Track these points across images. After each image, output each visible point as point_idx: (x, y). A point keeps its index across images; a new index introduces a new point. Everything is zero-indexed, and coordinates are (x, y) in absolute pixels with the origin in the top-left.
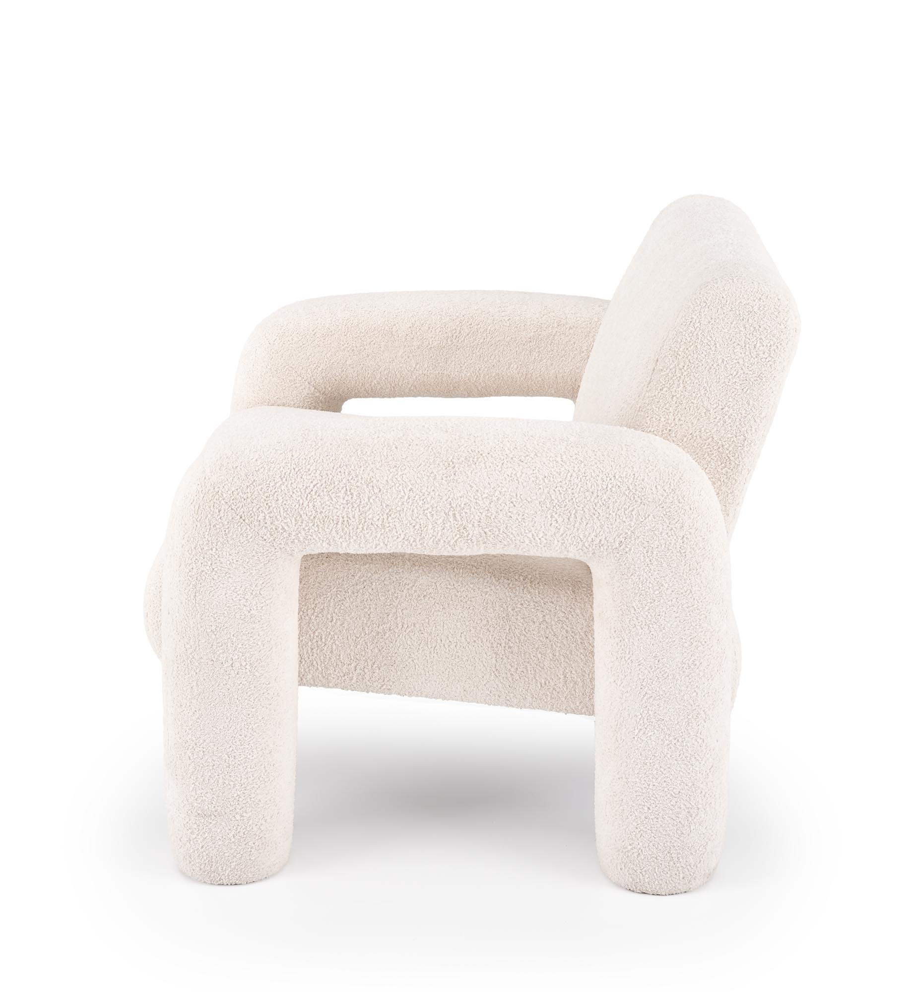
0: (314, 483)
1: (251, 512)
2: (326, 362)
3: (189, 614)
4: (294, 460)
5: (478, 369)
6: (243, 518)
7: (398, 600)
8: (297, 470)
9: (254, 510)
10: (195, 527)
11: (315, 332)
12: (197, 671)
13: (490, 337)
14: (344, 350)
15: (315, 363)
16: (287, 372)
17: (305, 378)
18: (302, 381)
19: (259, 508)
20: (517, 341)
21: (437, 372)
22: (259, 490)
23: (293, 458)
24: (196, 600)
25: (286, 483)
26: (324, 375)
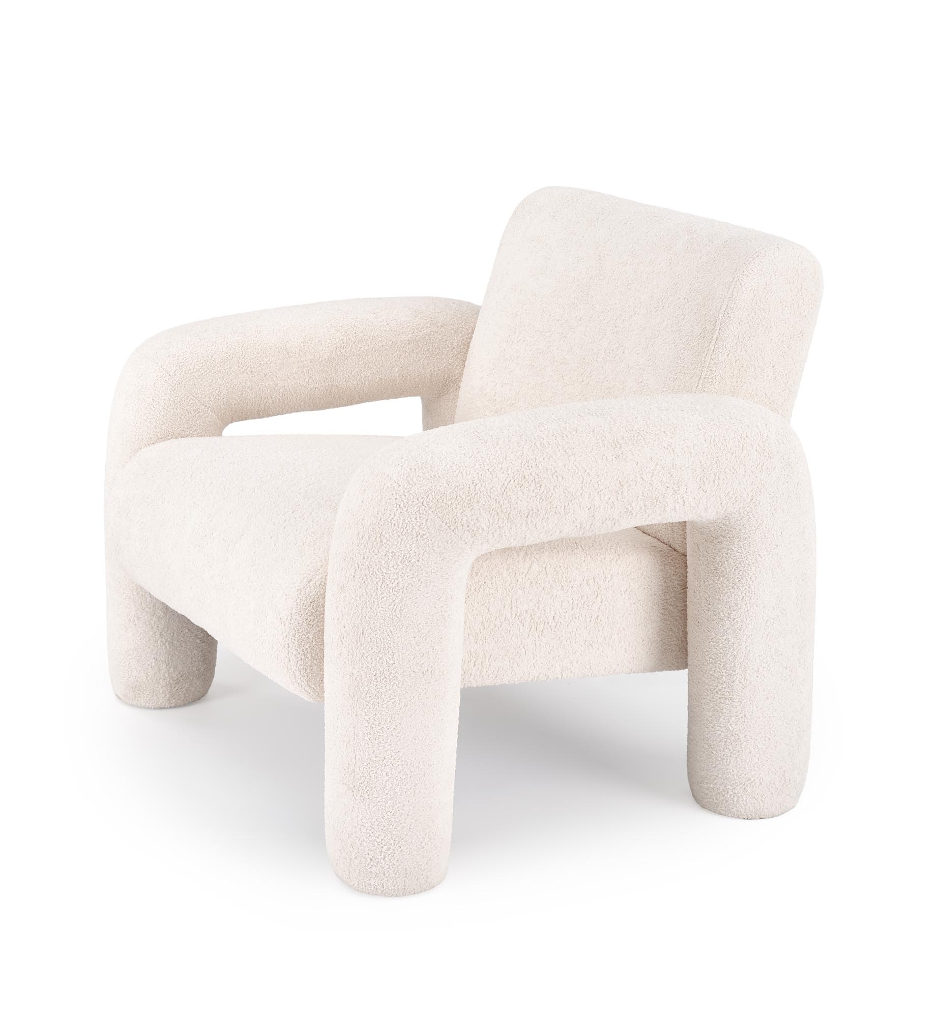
0: (508, 480)
1: (455, 517)
2: (227, 387)
3: (394, 629)
4: (485, 461)
5: (363, 377)
6: (448, 525)
7: (513, 590)
8: (490, 470)
9: (458, 514)
10: (400, 541)
11: (213, 357)
12: (400, 685)
13: (373, 344)
14: (243, 372)
15: (217, 390)
16: (191, 402)
17: (208, 406)
18: (205, 410)
19: (462, 512)
20: (398, 345)
21: (327, 384)
22: (461, 495)
23: (484, 459)
24: (401, 614)
25: (484, 484)
26: (225, 400)
